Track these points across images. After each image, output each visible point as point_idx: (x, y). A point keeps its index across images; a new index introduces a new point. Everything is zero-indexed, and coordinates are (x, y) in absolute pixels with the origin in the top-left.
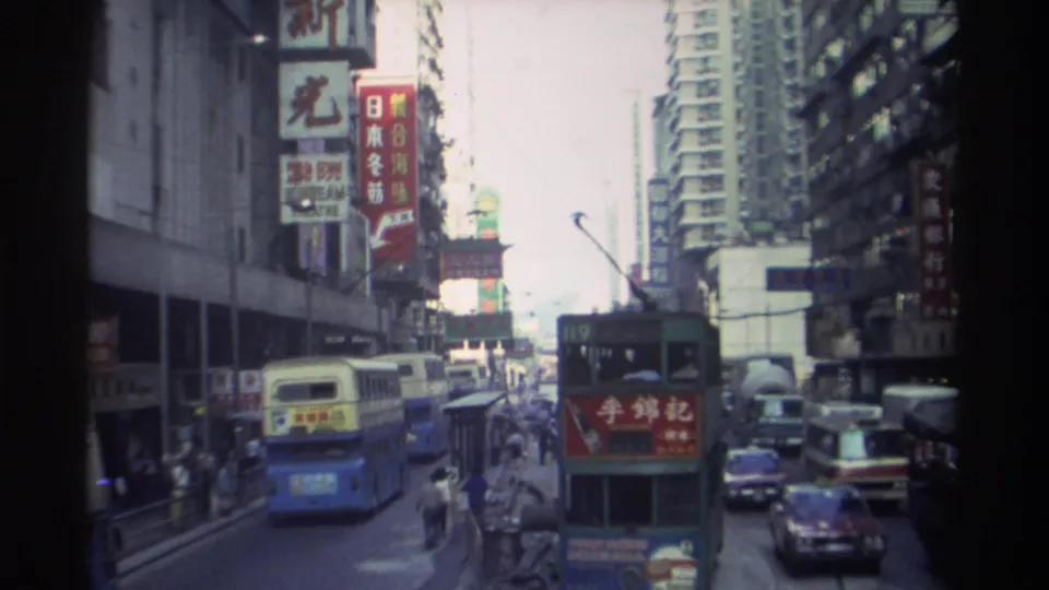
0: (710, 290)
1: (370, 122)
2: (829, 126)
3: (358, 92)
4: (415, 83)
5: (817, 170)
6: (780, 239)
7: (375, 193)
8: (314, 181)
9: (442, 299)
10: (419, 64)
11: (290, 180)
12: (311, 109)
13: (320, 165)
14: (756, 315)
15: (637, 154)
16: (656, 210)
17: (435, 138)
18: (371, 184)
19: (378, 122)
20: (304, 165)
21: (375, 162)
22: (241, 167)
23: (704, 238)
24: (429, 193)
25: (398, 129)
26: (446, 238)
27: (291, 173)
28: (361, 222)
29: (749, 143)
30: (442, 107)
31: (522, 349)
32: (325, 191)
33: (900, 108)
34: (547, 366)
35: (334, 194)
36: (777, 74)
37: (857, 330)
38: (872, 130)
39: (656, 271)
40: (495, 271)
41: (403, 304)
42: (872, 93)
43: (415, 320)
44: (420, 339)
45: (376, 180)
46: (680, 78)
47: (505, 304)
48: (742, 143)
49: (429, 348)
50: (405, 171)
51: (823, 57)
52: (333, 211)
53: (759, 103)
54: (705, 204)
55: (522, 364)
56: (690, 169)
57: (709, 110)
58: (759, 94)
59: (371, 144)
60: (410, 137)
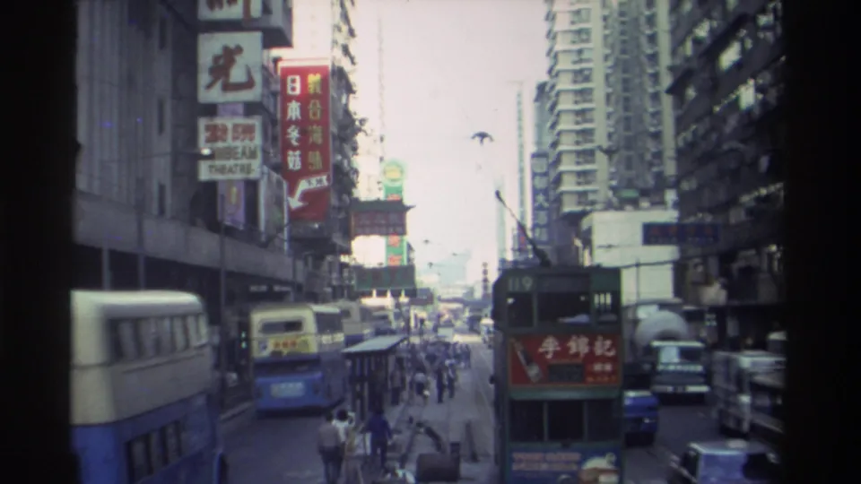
0: (584, 248)
1: (290, 99)
2: (696, 100)
3: (279, 72)
4: (328, 63)
5: (685, 139)
6: (645, 204)
7: (294, 161)
8: (230, 142)
9: (354, 255)
10: (332, 48)
11: (209, 140)
12: (227, 75)
13: (236, 126)
15: (520, 136)
16: (538, 178)
17: (347, 113)
18: (291, 153)
19: (298, 99)
20: (220, 127)
21: (294, 134)
22: (161, 129)
23: (579, 203)
24: (342, 161)
25: (315, 104)
26: (357, 200)
27: (208, 134)
28: (279, 184)
29: (617, 122)
30: (354, 88)
31: (425, 297)
32: (240, 150)
33: (765, 78)
34: (444, 312)
35: (247, 154)
36: (641, 64)
37: (722, 280)
38: (737, 100)
39: (538, 230)
40: (399, 229)
41: (319, 258)
42: (738, 66)
43: (330, 272)
44: (334, 288)
45: (294, 149)
46: (558, 67)
47: (409, 260)
48: (612, 122)
49: (342, 296)
50: (320, 141)
51: (691, 38)
52: (247, 169)
53: (626, 89)
54: (579, 174)
55: (424, 310)
56: (567, 145)
57: (583, 94)
58: (625, 81)
59: (291, 118)
60: (325, 112)
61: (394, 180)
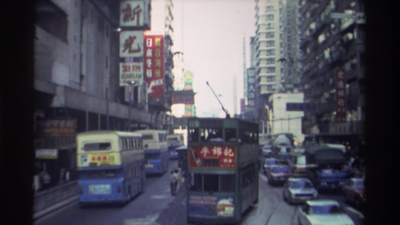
0: (270, 109)
1: (148, 48)
2: (310, 53)
4: (164, 34)
5: (306, 68)
6: (296, 91)
7: (149, 73)
8: (131, 72)
9: (172, 112)
10: (165, 28)
11: (123, 71)
12: (130, 47)
13: (133, 66)
14: (285, 119)
16: (250, 79)
17: (170, 53)
19: (151, 48)
20: (128, 66)
21: (149, 62)
22: (107, 67)
23: (268, 90)
24: (168, 74)
25: (158, 51)
26: (174, 90)
27: (123, 69)
28: (145, 85)
29: (285, 54)
30: (173, 43)
32: (135, 75)
35: (138, 76)
36: (295, 30)
37: (318, 125)
38: (324, 55)
39: (250, 101)
40: (191, 102)
41: (158, 113)
42: (324, 42)
43: (162, 118)
44: (164, 125)
45: (149, 69)
46: (260, 31)
47: (195, 113)
48: (282, 54)
49: (167, 129)
50: (160, 65)
51: (309, 28)
53: (289, 40)
54: (268, 77)
56: (263, 65)
57: (271, 43)
58: (289, 37)
59: (148, 56)
60: (162, 53)
61: (189, 80)
